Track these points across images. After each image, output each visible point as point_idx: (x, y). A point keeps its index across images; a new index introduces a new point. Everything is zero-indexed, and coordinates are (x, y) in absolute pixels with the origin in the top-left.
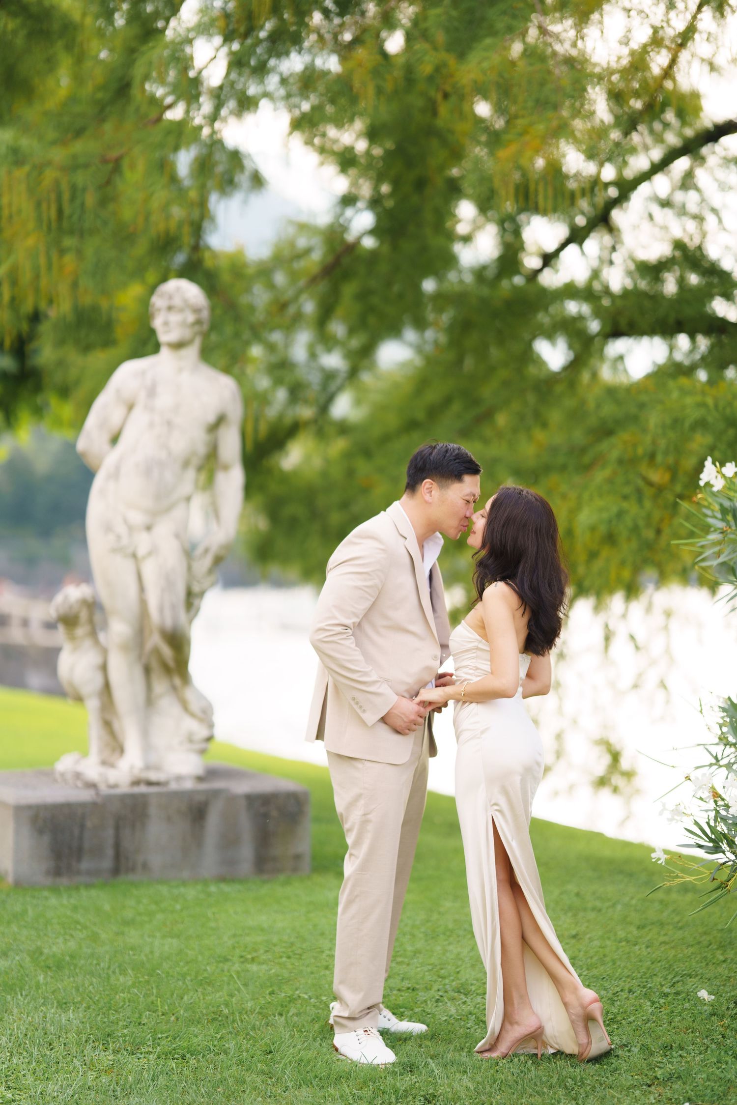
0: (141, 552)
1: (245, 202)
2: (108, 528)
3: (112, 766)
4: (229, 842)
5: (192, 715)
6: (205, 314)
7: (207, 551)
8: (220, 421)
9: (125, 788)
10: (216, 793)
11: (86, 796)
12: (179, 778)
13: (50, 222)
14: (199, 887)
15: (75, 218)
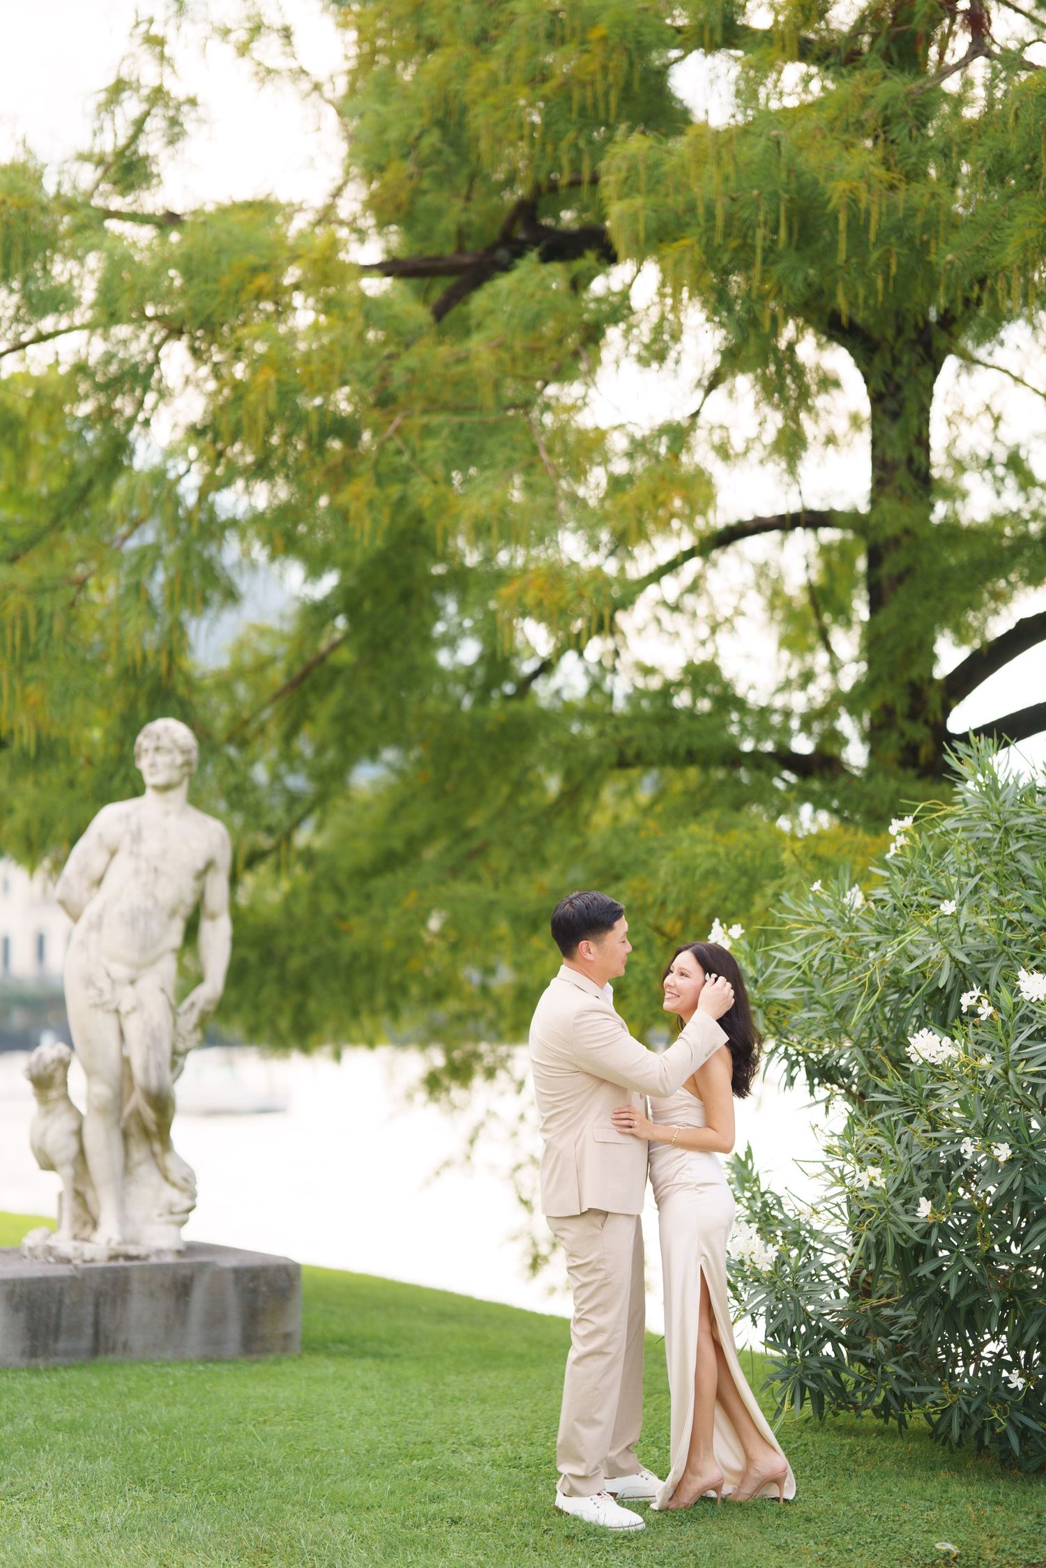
0: (123, 1009)
1: (217, 618)
2: (89, 982)
3: (87, 1240)
4: (215, 1320)
5: (174, 1185)
6: (194, 755)
7: (193, 1005)
8: (210, 865)
9: (101, 1263)
10: (202, 1266)
11: (63, 1271)
12: (159, 1252)
13: (14, 647)
14: (187, 1367)
15: (42, 645)
